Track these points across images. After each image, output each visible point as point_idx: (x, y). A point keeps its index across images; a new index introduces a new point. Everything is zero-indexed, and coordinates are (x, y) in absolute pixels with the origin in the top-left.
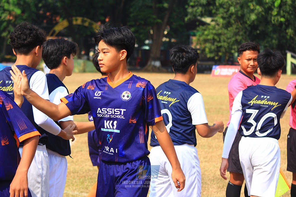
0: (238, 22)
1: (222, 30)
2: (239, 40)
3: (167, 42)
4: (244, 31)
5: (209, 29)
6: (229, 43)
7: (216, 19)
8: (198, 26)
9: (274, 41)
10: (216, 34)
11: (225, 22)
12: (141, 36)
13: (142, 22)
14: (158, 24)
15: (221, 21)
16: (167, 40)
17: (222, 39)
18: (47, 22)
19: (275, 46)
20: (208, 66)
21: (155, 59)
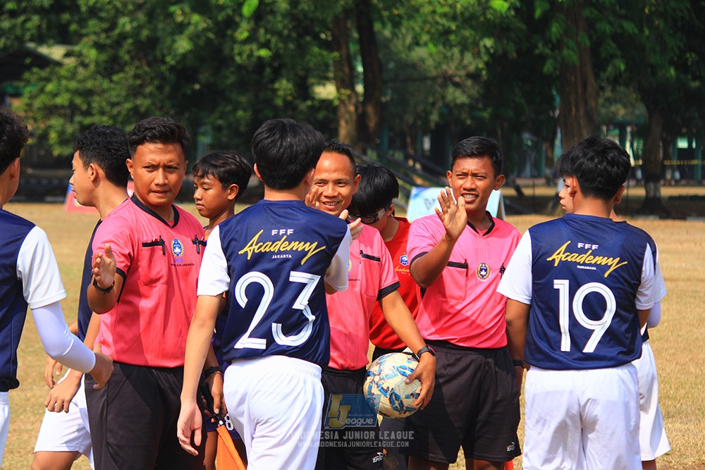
0: (139, 60)
1: (95, 79)
2: (142, 109)
4: (156, 82)
5: (60, 78)
6: (114, 118)
7: (76, 48)
9: (240, 113)
10: (77, 92)
11: (103, 57)
15: (92, 54)
17: (95, 105)
19: (242, 129)
20: (56, 182)
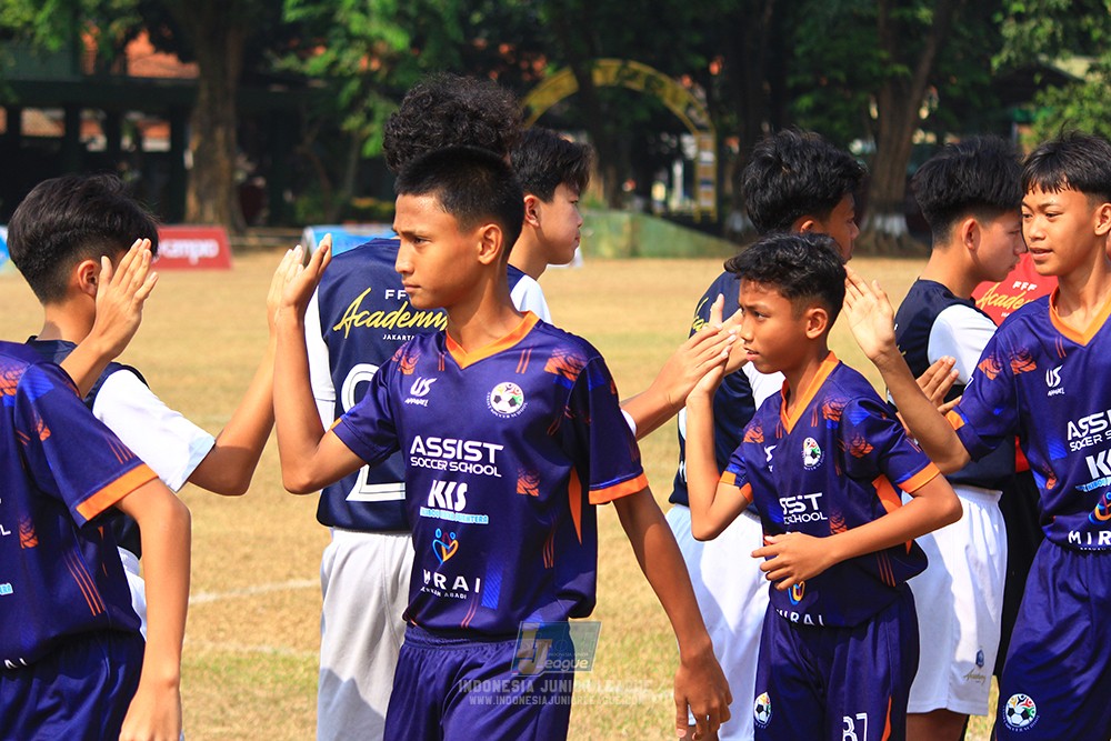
3: (930, 145)
8: (1043, 86)
12: (837, 126)
13: (842, 76)
14: (895, 81)
16: (931, 138)
21: (887, 209)
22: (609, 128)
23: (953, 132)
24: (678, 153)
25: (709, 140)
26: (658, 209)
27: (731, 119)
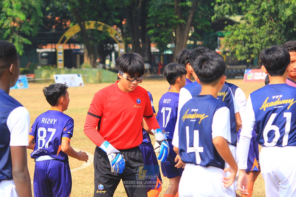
0: (271, 20)
1: (254, 28)
2: (273, 40)
3: (192, 45)
4: (278, 29)
5: (239, 29)
6: (262, 44)
7: (245, 16)
8: (227, 25)
10: (246, 34)
11: (257, 19)
12: (163, 39)
13: (164, 24)
14: (180, 23)
15: (252, 19)
16: (192, 42)
17: (254, 39)
18: (56, 28)
20: (239, 71)
22: (91, 42)
23: (199, 40)
24: (113, 49)
25: (123, 45)
26: (107, 67)
27: (129, 39)
